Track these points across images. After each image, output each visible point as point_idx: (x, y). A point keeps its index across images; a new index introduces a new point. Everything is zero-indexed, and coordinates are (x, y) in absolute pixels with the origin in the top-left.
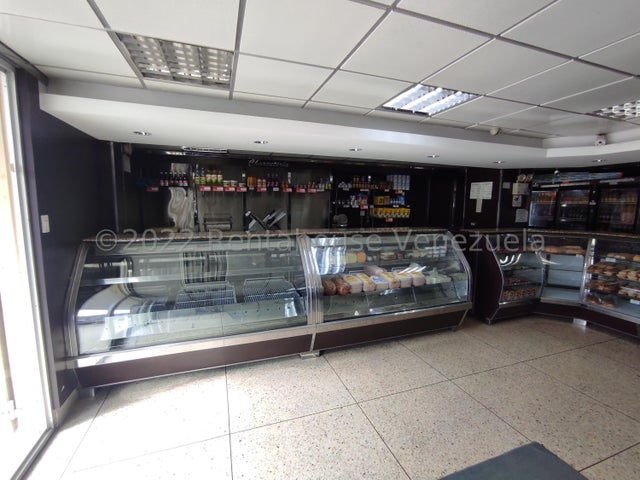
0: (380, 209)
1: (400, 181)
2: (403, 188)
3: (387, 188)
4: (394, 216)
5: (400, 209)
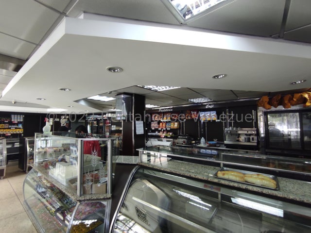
0: (2, 130)
1: (16, 117)
2: (19, 121)
3: (7, 120)
4: (12, 133)
5: (16, 130)
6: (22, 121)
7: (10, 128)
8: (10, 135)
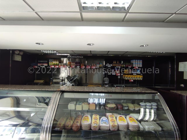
1: (136, 63)
2: (139, 66)
3: (130, 66)
4: (134, 79)
5: (137, 76)
6: (141, 66)
7: (132, 74)
8: (132, 81)
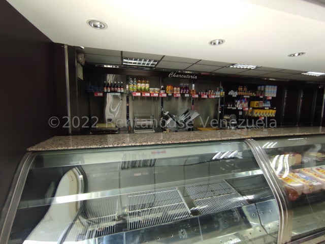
0: (256, 111)
4: (265, 116)
6: (275, 95)
7: (263, 108)
8: (263, 118)
